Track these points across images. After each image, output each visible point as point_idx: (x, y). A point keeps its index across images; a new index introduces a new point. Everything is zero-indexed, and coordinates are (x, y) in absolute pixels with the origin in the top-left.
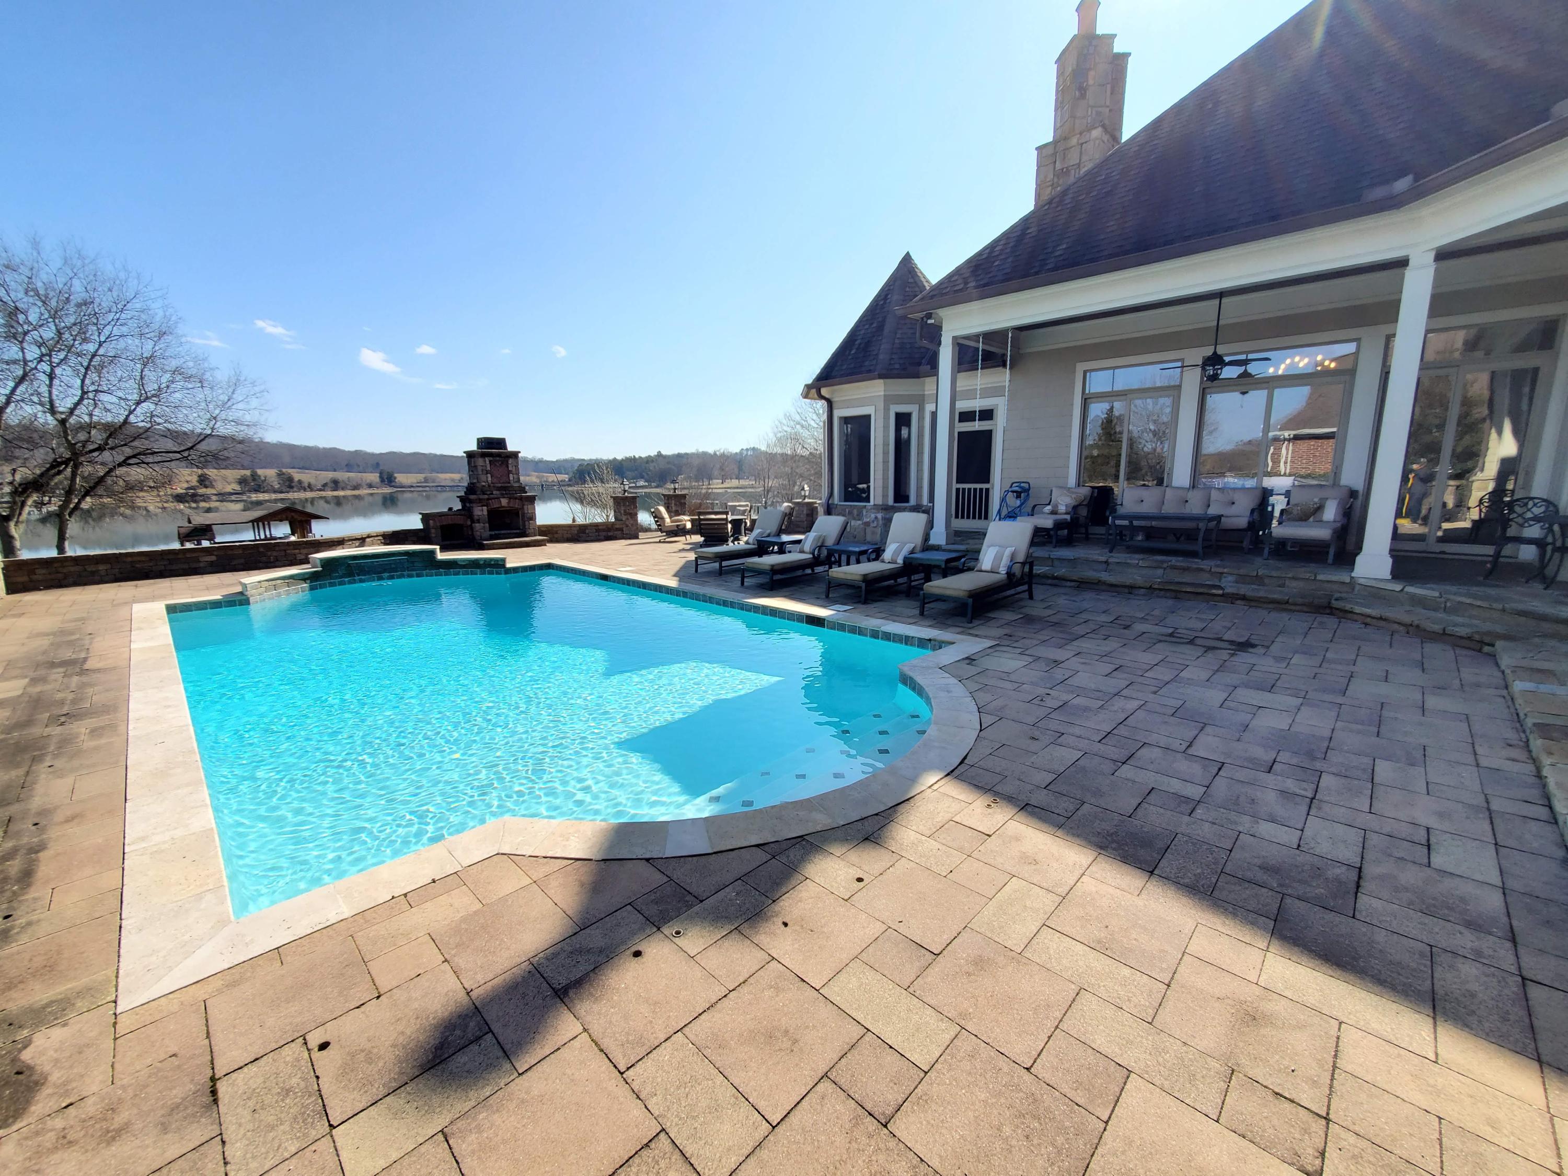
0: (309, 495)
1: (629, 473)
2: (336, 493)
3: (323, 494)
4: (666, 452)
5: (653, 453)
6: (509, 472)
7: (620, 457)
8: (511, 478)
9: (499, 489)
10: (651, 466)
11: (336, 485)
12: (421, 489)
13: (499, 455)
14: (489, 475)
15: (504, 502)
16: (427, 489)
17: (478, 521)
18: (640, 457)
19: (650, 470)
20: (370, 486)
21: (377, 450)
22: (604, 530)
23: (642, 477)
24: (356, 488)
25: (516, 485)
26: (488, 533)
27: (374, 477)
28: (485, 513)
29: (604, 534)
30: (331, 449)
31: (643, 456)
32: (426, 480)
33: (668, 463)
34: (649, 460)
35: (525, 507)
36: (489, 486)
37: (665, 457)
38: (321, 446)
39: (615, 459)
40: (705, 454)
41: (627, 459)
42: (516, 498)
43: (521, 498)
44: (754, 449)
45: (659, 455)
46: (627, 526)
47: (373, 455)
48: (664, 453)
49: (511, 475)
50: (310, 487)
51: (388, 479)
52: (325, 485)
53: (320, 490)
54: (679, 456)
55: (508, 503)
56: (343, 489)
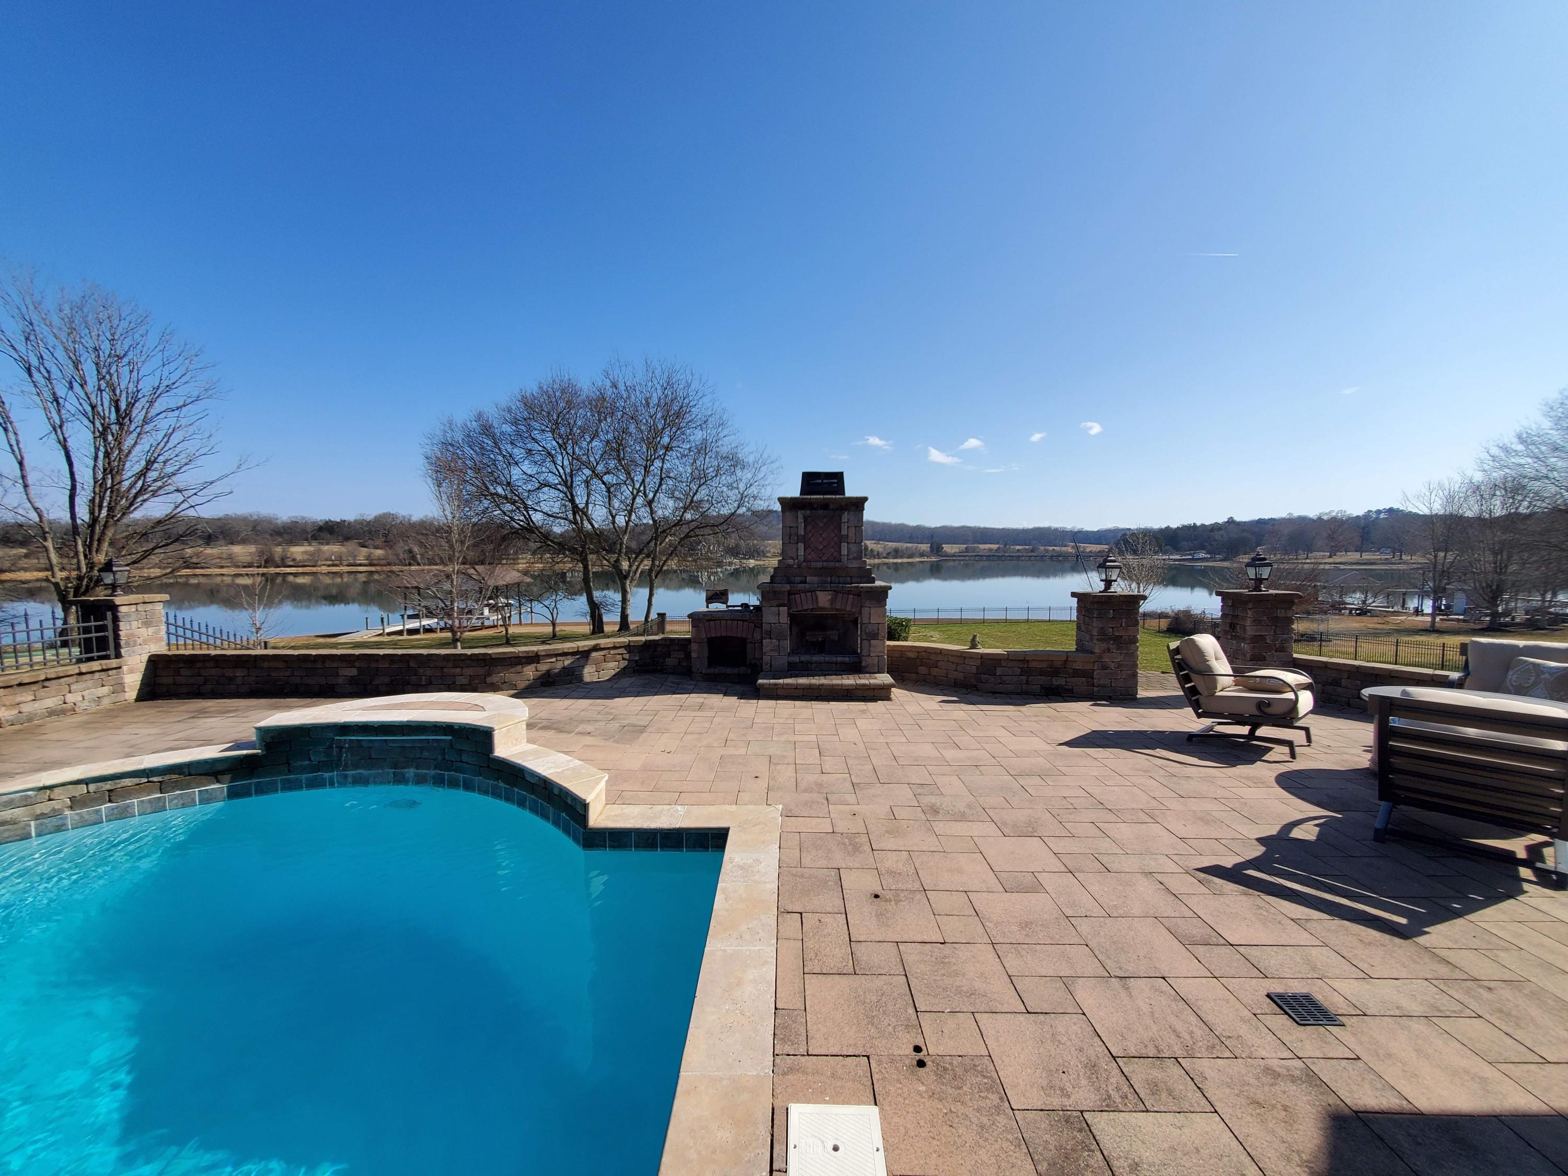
0: (877, 561)
1: (1184, 544)
2: (895, 561)
3: (886, 560)
4: (1240, 517)
5: (1222, 519)
6: (842, 539)
7: (1174, 525)
8: (844, 551)
9: (821, 572)
10: (1217, 535)
11: (896, 553)
12: (962, 558)
13: (825, 506)
14: (801, 546)
15: (824, 599)
16: (967, 558)
17: (769, 635)
18: (1203, 525)
19: (1215, 540)
20: (922, 555)
21: (933, 526)
22: (1042, 673)
23: (1202, 548)
24: (910, 557)
25: (854, 564)
26: (782, 661)
27: (925, 547)
28: (785, 619)
29: (1043, 680)
30: (899, 525)
31: (1207, 523)
32: (967, 550)
33: (1243, 531)
34: (1215, 527)
35: (865, 611)
36: (799, 566)
37: (1239, 524)
38: (894, 522)
39: (1168, 528)
40: (1303, 520)
41: (1184, 527)
42: (849, 592)
43: (859, 593)
44: (1391, 511)
45: (1231, 521)
46: (1105, 667)
47: (929, 529)
48: (1238, 519)
49: (844, 545)
50: (878, 556)
51: (936, 549)
52: (888, 554)
53: (885, 558)
54: (1260, 522)
55: (832, 601)
56: (901, 557)
